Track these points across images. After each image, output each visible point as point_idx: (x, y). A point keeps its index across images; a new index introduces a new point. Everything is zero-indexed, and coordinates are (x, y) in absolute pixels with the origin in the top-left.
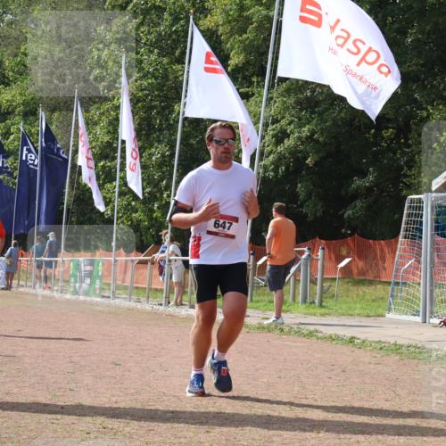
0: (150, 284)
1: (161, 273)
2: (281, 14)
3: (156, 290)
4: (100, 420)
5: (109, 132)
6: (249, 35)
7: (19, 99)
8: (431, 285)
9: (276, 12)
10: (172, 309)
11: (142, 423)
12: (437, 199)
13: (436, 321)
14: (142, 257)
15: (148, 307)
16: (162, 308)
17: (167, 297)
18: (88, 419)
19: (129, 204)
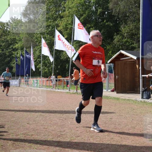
0: (49, 84)
1: (52, 82)
2: (74, 27)
3: (51, 86)
4: (40, 113)
5: (39, 53)
6: (68, 31)
7: (20, 46)
8: (108, 83)
9: (73, 26)
10: (54, 90)
11: (49, 114)
12: (109, 65)
13: (109, 91)
14: (47, 79)
15: (49, 90)
16: (52, 90)
17: (53, 87)
18: (38, 113)
19: (44, 68)
